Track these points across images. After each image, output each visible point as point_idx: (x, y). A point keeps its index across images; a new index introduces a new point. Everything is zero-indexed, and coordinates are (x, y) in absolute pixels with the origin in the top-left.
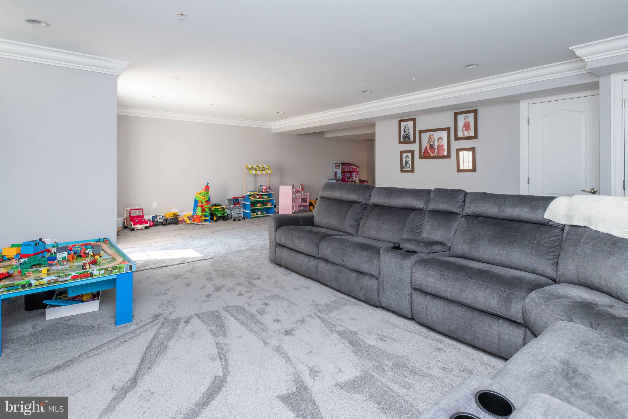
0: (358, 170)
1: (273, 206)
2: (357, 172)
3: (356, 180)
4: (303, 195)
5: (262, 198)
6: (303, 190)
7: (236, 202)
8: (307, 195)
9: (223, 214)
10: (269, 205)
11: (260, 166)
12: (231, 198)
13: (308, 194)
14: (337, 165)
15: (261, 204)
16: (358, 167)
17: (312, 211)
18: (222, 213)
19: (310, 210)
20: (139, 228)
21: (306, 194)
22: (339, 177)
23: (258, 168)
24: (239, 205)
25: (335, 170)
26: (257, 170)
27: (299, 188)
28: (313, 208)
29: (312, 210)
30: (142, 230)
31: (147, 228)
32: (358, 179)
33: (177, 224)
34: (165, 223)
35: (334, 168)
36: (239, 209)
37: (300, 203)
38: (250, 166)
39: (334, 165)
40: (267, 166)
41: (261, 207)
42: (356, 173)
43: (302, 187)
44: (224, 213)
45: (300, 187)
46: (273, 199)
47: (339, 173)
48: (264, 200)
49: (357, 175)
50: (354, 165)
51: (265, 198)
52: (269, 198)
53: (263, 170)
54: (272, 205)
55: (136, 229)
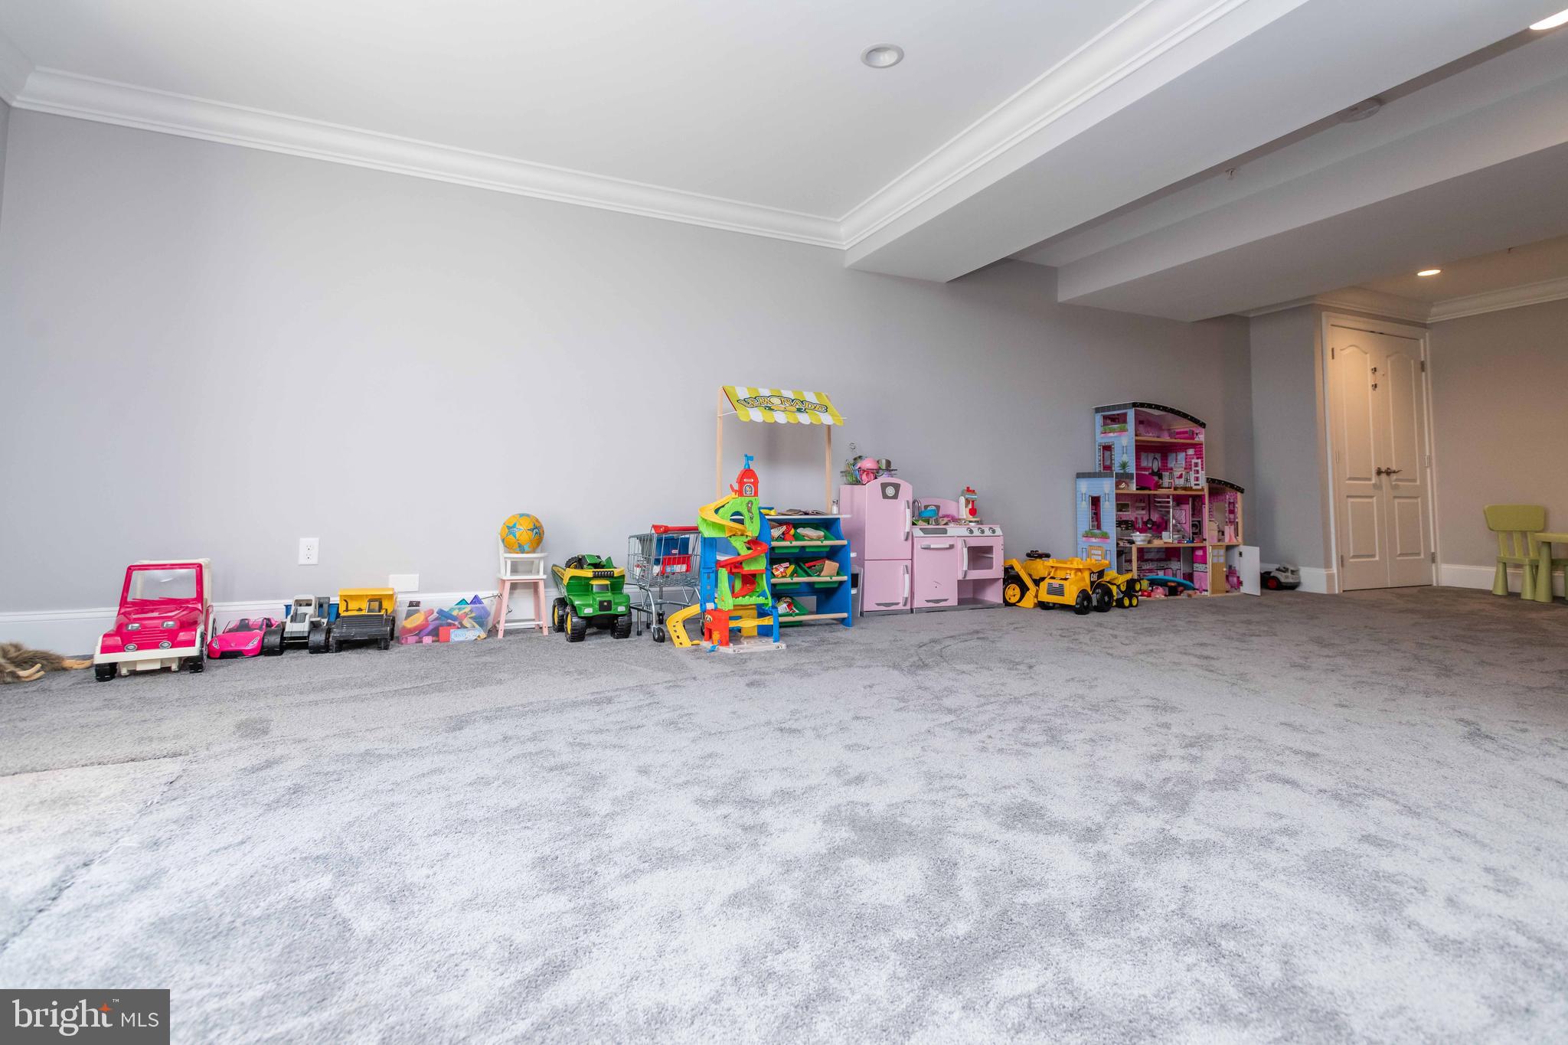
0: (1201, 438)
1: (845, 578)
2: (1197, 447)
3: (1193, 482)
4: (976, 532)
5: (796, 537)
6: (973, 512)
7: (674, 551)
8: (993, 537)
9: (609, 608)
10: (828, 573)
11: (788, 394)
12: (647, 530)
13: (999, 532)
14: (1113, 418)
15: (793, 567)
16: (1203, 425)
17: (1014, 605)
18: (601, 603)
19: (1007, 603)
20: (140, 668)
21: (988, 532)
22: (1124, 465)
23: (776, 401)
24: (684, 567)
25: (1102, 439)
26: (770, 409)
27: (954, 504)
28: (1018, 591)
29: (1013, 600)
30: (162, 679)
31: (192, 665)
32: (1202, 476)
33: (386, 648)
34: (318, 638)
35: (1099, 429)
36: (689, 584)
37: (965, 568)
38: (742, 393)
39: (1099, 418)
40: (818, 395)
41: (789, 580)
42: (1191, 452)
43: (967, 501)
44: (609, 602)
45: (962, 500)
46: (845, 542)
47: (1124, 450)
48: (803, 548)
49: (1194, 461)
50: (1185, 416)
51: (812, 539)
52: (826, 538)
53: (799, 410)
54: (838, 574)
55: (124, 671)
